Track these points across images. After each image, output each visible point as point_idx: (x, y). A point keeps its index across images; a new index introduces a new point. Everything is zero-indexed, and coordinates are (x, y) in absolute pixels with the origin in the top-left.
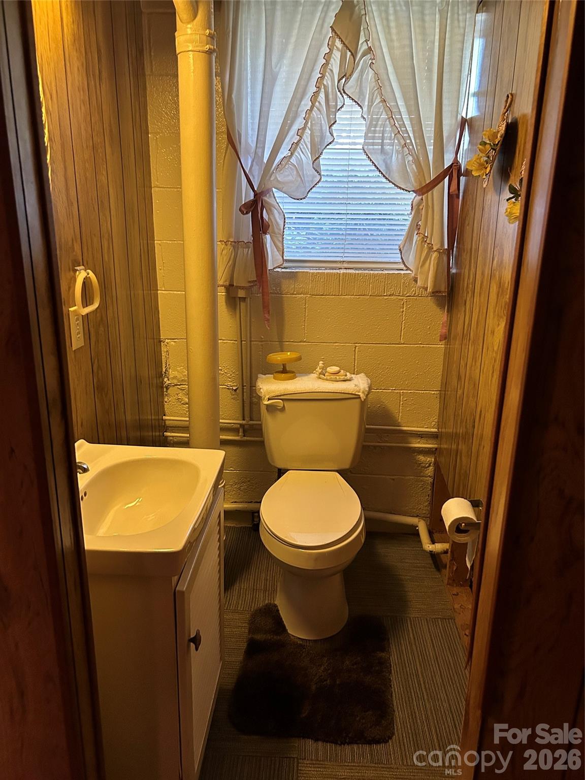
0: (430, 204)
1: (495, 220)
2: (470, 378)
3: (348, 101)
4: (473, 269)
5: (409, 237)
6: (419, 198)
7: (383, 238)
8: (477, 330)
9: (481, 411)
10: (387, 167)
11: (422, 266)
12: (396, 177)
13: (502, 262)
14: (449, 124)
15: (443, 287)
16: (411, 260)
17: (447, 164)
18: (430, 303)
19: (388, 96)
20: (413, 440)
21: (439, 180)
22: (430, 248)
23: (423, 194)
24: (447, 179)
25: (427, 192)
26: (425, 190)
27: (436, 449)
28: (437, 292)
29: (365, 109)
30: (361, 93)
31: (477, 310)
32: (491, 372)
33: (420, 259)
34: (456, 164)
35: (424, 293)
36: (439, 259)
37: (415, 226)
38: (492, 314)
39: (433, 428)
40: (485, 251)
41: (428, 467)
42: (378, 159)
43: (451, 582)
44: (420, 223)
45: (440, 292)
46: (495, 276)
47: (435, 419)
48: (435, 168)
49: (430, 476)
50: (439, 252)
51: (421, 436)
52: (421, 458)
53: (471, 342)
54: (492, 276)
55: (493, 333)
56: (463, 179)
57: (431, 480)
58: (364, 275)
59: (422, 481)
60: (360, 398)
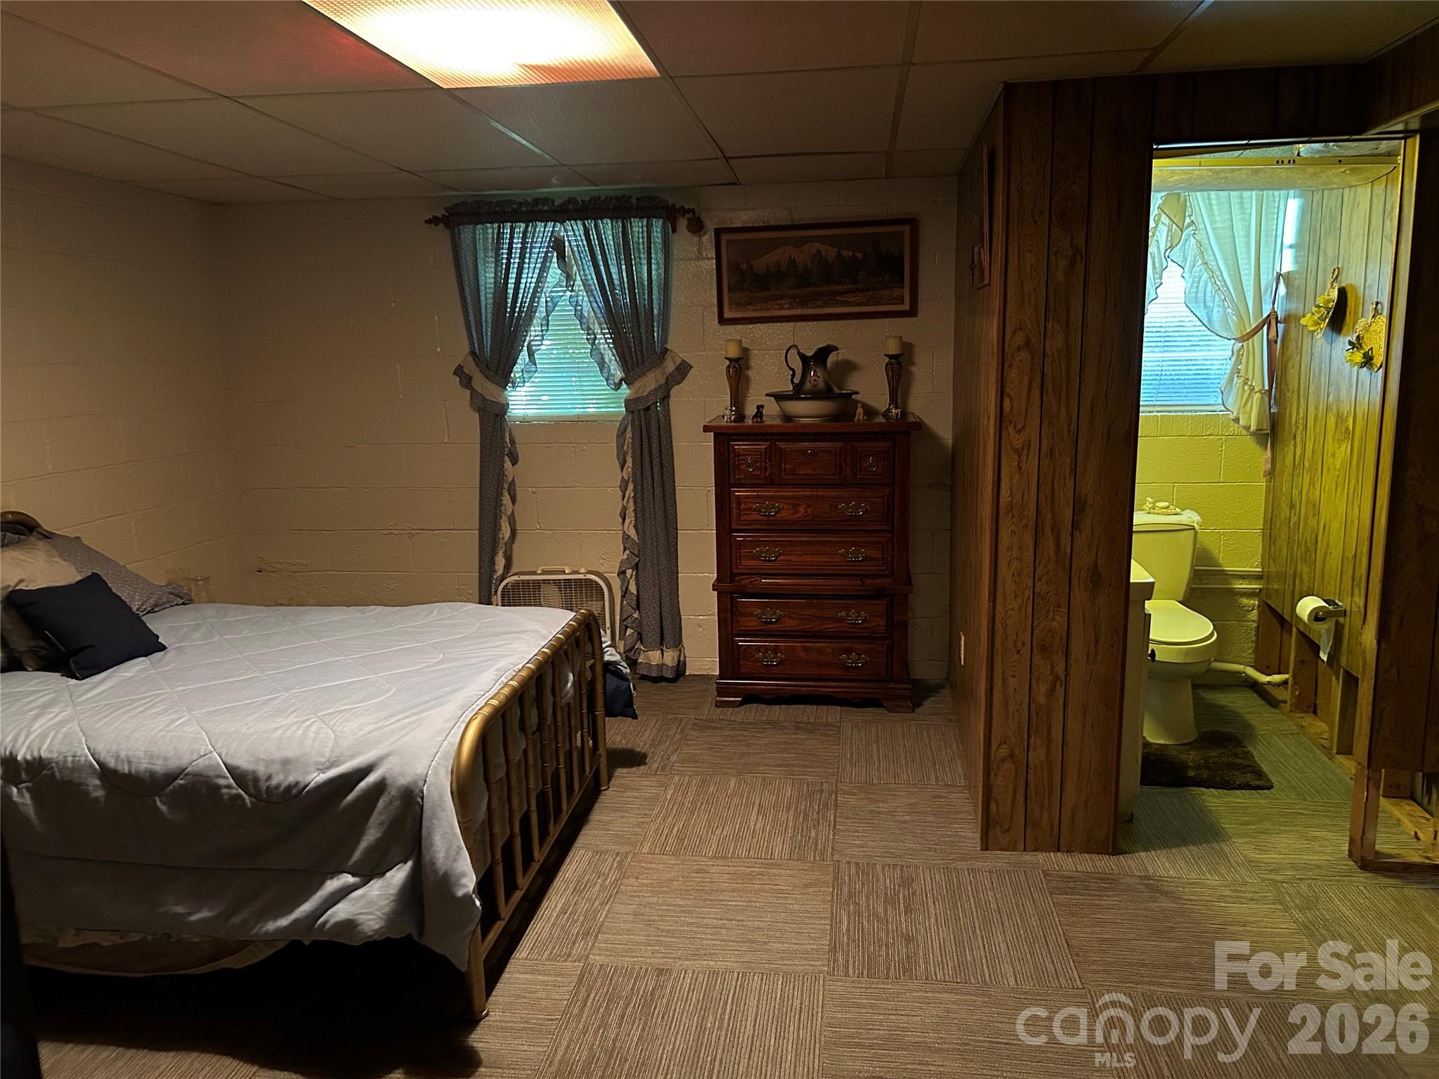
0: (1251, 350)
1: (1328, 365)
2: (1308, 500)
3: (1170, 263)
4: (1303, 406)
5: (1231, 381)
6: (1239, 345)
7: (1190, 382)
8: (1313, 457)
9: (1325, 525)
10: (1210, 320)
11: (1244, 406)
12: (1217, 326)
13: (1339, 397)
14: (1267, 278)
15: (1266, 426)
16: (1230, 402)
17: (1265, 315)
18: (1250, 443)
19: (1209, 258)
20: (1234, 581)
21: (1258, 329)
22: (1252, 389)
23: (1243, 342)
24: (1265, 328)
25: (1248, 339)
26: (1245, 338)
27: (1261, 590)
28: (1259, 430)
29: (1186, 269)
30: (1185, 260)
31: (1312, 439)
32: (1334, 488)
33: (1242, 400)
34: (1273, 313)
35: (1244, 432)
36: (1262, 399)
37: (1236, 371)
38: (1331, 441)
39: (1256, 567)
40: (1318, 389)
41: (1251, 610)
42: (1201, 313)
43: (1293, 708)
44: (1239, 367)
45: (1262, 430)
46: (1332, 409)
47: (1258, 559)
48: (1256, 319)
49: (1253, 621)
50: (1262, 393)
51: (1243, 577)
52: (1245, 601)
53: (1305, 470)
54: (1328, 409)
55: (1333, 455)
56: (1281, 326)
57: (1255, 625)
58: (1183, 417)
59: (1245, 626)
60: (1194, 529)
